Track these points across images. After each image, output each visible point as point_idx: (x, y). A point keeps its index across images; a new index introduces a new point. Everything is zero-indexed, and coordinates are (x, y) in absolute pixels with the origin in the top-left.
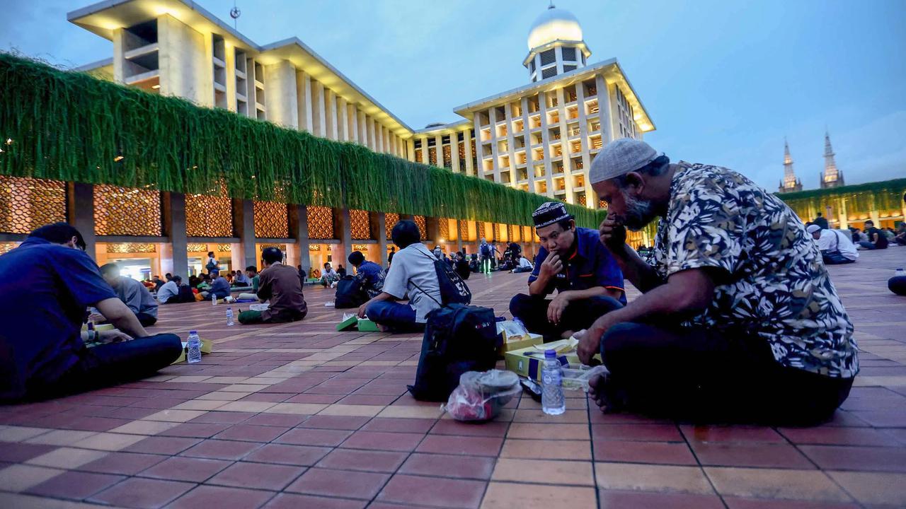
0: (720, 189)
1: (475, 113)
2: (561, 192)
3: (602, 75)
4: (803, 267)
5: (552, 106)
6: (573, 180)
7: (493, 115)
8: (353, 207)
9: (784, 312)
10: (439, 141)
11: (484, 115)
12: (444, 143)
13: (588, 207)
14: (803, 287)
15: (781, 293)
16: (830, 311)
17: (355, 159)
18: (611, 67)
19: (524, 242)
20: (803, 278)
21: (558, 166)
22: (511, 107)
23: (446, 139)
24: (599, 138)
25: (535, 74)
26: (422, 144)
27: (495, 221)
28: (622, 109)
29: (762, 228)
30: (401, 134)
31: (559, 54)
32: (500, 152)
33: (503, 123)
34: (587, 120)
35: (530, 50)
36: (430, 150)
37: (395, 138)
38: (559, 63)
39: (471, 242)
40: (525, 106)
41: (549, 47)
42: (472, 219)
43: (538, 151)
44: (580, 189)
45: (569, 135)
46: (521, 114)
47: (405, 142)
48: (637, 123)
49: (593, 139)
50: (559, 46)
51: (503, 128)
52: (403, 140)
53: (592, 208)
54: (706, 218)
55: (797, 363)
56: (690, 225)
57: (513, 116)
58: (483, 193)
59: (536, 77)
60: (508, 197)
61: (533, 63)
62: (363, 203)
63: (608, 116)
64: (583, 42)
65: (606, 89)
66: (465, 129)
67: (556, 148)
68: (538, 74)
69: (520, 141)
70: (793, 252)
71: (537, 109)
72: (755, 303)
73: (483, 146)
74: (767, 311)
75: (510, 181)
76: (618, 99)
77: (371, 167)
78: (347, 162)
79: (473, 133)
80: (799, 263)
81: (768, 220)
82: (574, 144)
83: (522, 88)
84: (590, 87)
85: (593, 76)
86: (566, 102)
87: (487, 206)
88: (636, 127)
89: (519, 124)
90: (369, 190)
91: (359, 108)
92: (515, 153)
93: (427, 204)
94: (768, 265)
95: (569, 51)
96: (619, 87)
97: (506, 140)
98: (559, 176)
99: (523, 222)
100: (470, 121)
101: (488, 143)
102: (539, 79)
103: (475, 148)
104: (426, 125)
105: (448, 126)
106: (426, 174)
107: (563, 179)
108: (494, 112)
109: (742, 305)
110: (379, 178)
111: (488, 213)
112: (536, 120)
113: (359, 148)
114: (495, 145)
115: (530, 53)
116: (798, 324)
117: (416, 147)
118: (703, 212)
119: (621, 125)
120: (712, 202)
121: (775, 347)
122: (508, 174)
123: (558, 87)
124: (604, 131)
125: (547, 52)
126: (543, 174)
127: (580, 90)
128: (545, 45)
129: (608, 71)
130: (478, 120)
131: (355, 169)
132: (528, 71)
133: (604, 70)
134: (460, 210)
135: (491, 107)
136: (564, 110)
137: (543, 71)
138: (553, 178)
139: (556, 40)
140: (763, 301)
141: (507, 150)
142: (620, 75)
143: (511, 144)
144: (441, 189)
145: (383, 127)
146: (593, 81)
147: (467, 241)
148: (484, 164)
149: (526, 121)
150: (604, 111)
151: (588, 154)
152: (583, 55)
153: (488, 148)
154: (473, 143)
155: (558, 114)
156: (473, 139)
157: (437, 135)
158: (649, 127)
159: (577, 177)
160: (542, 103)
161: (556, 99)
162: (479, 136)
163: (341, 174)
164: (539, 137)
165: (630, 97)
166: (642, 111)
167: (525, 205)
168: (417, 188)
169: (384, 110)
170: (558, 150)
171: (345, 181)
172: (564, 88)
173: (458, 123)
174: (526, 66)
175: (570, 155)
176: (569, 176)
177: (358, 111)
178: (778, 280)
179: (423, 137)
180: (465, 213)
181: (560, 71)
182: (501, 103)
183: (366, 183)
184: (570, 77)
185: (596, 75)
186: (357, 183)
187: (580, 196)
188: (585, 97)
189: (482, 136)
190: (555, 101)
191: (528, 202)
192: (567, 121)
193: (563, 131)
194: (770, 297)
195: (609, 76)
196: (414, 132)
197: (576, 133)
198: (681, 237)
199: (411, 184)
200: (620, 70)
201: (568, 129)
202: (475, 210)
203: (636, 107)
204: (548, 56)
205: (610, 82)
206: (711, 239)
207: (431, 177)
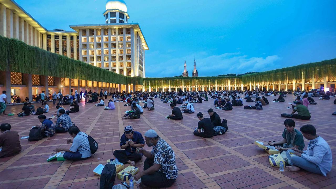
0: (163, 150)
1: (80, 29)
2: (115, 68)
3: (133, 28)
4: (172, 162)
5: (113, 34)
6: (119, 64)
7: (88, 32)
8: (15, 71)
9: (169, 169)
10: (60, 38)
11: (84, 32)
12: (63, 39)
13: (124, 75)
14: (172, 165)
15: (169, 166)
16: (174, 169)
17: (17, 48)
18: (136, 25)
19: (98, 87)
20: (172, 163)
21: (114, 58)
22: (97, 31)
23: (64, 37)
24: (130, 50)
25: (107, 20)
26: (51, 37)
27: (87, 80)
28: (139, 41)
29: (168, 156)
30: (39, 30)
31: (117, 15)
32: (90, 49)
33: (93, 37)
34: (126, 43)
35: (106, 10)
36: (55, 41)
37: (36, 31)
38: (118, 18)
39: (75, 87)
40: (102, 32)
41: (114, 11)
42: (77, 79)
43: (106, 51)
44: (122, 68)
45: (119, 47)
46: (100, 34)
47: (42, 34)
48: (143, 46)
49: (128, 50)
50: (118, 12)
51: (92, 39)
52: (41, 33)
53: (126, 75)
54: (161, 155)
55: (169, 178)
56: (158, 156)
57: (97, 35)
58: (83, 68)
59: (108, 21)
60: (93, 70)
61: (107, 15)
62: (21, 70)
63: (134, 43)
64: (127, 13)
65: (134, 33)
66: (75, 35)
67: (113, 51)
68: (109, 20)
69: (99, 45)
70: (171, 160)
71: (108, 34)
72: (165, 167)
73: (83, 44)
74: (166, 169)
75: (93, 61)
76: (138, 37)
77: (26, 52)
78: (12, 49)
79: (78, 37)
80: (172, 161)
81: (169, 155)
82: (121, 50)
83: (102, 24)
84: (128, 31)
85: (130, 27)
86: (119, 34)
87: (84, 73)
88: (143, 47)
89: (99, 38)
90: (25, 63)
91: (14, 12)
92: (97, 50)
93: (56, 72)
94: (168, 162)
95: (122, 15)
96: (138, 33)
97: (93, 44)
98: (114, 62)
99: (99, 80)
100: (77, 32)
101: (85, 43)
102: (109, 22)
103: (79, 44)
104: (54, 29)
105: (66, 32)
106: (56, 58)
107: (115, 63)
108: (89, 32)
109: (163, 167)
110: (31, 58)
111: (84, 76)
112: (106, 38)
113: (20, 43)
114: (88, 45)
115: (106, 11)
116: (170, 171)
117: (48, 38)
118: (160, 154)
119: (138, 47)
120: (162, 152)
121: (167, 175)
122: (93, 58)
123: (116, 27)
124: (132, 48)
125: (113, 12)
126: (108, 60)
127: (124, 31)
128: (112, 10)
129: (135, 27)
130: (81, 33)
131: (17, 53)
132: (105, 17)
133: (134, 26)
134: (72, 75)
135: (88, 29)
136: (118, 37)
137: (111, 19)
138: (111, 62)
139: (117, 9)
140: (166, 167)
141: (93, 48)
142: (139, 29)
143: (95, 46)
144: (63, 65)
145: (29, 25)
146: (130, 29)
147: (74, 87)
148: (83, 52)
149: (103, 38)
150: (132, 41)
151: (125, 55)
152: (126, 17)
153: (85, 46)
154: (78, 42)
155: (115, 38)
156: (78, 40)
157: (60, 35)
158: (147, 48)
159: (121, 63)
160: (109, 32)
161: (115, 32)
162: (81, 40)
163: (8, 55)
164: (107, 45)
165: (142, 37)
166: (145, 43)
167: (100, 74)
168: (51, 64)
169: (30, 16)
170: (114, 52)
171: (10, 58)
172: (119, 29)
173: (71, 32)
174: (104, 15)
175: (119, 55)
176: (118, 63)
177: (14, 13)
178: (168, 164)
179: (52, 34)
180: (74, 75)
181: (118, 22)
182: (92, 28)
183: (23, 60)
184: (121, 25)
185: (131, 27)
186: (18, 59)
187: (121, 70)
188: (126, 34)
189: (83, 40)
190: (115, 33)
191: (102, 72)
192: (119, 41)
193: (117, 45)
194: (167, 167)
195: (136, 28)
196: (47, 31)
197: (122, 47)
198: (157, 157)
199: (48, 62)
200: (139, 28)
201: (119, 45)
202: (79, 75)
203: (143, 41)
204: (113, 14)
205: (135, 30)
206: (161, 159)
207: (59, 59)
